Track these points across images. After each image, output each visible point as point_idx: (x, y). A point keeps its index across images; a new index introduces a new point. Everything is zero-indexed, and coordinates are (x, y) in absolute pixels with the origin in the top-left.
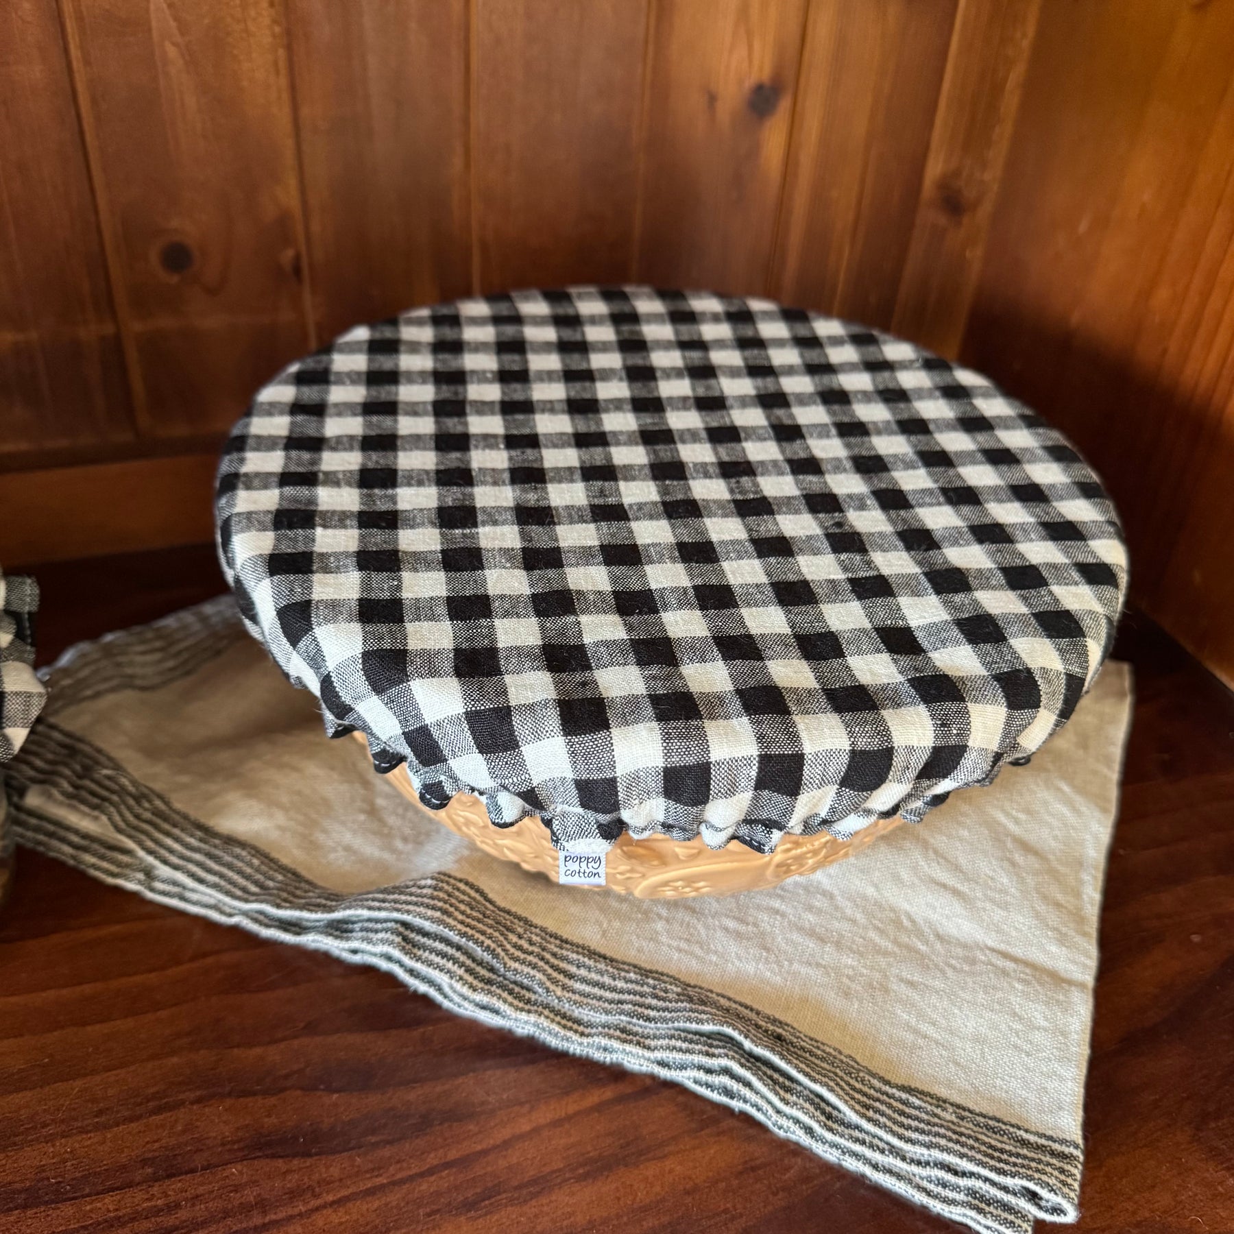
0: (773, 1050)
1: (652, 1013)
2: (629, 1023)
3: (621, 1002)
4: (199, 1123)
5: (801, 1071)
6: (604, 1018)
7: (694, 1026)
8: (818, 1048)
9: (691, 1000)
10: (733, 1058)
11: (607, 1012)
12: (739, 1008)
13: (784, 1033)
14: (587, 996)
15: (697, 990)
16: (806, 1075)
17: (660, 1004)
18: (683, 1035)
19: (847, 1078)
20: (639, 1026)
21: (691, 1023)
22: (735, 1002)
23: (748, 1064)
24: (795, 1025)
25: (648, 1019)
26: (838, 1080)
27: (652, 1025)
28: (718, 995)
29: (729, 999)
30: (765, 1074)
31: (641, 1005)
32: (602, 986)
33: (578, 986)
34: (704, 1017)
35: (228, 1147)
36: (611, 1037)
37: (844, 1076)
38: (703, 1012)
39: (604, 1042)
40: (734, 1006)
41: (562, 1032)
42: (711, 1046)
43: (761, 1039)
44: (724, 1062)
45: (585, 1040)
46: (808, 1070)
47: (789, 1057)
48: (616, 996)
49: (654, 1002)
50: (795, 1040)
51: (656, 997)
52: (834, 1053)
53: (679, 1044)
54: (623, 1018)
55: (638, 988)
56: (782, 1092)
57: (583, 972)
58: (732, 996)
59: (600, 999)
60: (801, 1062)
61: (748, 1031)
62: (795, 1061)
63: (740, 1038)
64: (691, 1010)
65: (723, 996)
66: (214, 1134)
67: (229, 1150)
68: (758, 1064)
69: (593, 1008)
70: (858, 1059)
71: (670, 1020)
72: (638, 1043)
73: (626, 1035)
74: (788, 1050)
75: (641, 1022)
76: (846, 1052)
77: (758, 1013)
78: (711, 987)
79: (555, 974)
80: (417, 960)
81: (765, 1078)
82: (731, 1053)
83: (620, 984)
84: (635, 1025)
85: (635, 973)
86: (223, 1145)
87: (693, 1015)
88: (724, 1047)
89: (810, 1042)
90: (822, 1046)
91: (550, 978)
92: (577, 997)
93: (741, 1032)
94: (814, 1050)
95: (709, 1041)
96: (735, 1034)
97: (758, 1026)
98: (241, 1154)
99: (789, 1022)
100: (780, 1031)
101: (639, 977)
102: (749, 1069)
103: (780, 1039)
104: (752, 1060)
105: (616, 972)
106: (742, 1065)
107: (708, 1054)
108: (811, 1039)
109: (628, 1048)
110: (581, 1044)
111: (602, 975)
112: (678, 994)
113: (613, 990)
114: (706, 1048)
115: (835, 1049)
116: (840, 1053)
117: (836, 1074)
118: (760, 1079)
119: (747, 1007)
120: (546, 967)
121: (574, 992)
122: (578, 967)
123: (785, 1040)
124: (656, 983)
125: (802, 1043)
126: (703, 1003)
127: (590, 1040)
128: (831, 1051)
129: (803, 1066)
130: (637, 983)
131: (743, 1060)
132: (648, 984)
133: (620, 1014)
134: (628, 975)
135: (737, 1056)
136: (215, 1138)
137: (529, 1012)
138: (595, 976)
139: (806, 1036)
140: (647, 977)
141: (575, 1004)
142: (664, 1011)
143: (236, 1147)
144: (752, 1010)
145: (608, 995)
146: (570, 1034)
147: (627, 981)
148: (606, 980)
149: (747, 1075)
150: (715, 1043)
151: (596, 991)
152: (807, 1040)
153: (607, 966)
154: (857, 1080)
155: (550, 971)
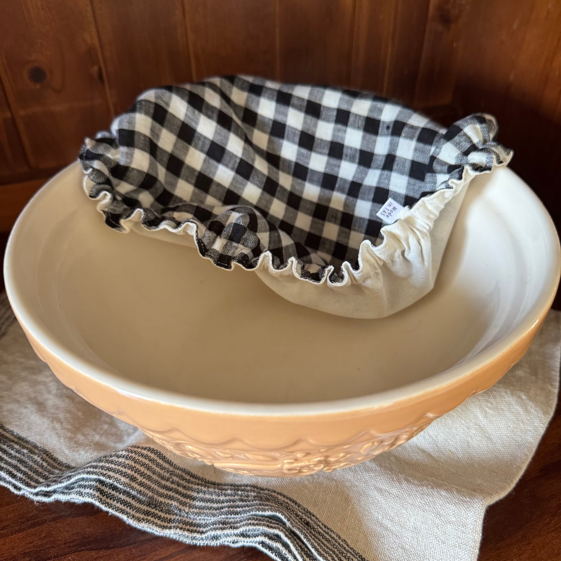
0: (301, 531)
1: (238, 510)
2: (227, 518)
3: (222, 508)
4: (53, 532)
5: (314, 547)
6: (213, 519)
7: (260, 513)
8: (328, 533)
9: (261, 499)
10: (282, 530)
11: (214, 515)
12: (289, 502)
13: (311, 522)
14: (204, 508)
15: (266, 492)
16: (317, 550)
17: (244, 503)
18: (255, 517)
19: (340, 556)
20: (232, 518)
21: (259, 511)
22: (287, 498)
23: (289, 536)
24: (318, 516)
25: (237, 513)
26: (334, 556)
27: (239, 516)
28: (278, 493)
29: (284, 496)
30: (298, 543)
31: (232, 507)
32: (212, 501)
33: (198, 504)
34: (267, 507)
35: (67, 545)
36: (215, 529)
37: (339, 554)
38: (267, 505)
39: (213, 533)
40: (286, 500)
41: (190, 535)
42: (271, 523)
43: (297, 523)
44: (276, 532)
45: (204, 536)
46: (318, 547)
47: (309, 537)
48: (220, 505)
49: (241, 503)
50: (316, 527)
51: (242, 500)
52: (336, 538)
53: (253, 522)
54: (223, 516)
55: (232, 498)
56: (305, 557)
57: (201, 495)
58: (286, 494)
59: (211, 508)
60: (316, 542)
61: (290, 517)
62: (312, 541)
63: (285, 520)
64: (260, 505)
65: (281, 494)
66: (61, 538)
67: (68, 547)
68: (295, 537)
69: (207, 515)
70: (349, 542)
71: (248, 511)
72: (231, 527)
73: (225, 524)
74: (311, 532)
75: (233, 516)
76: (343, 537)
77: (299, 506)
78: (275, 489)
79: (184, 500)
80: (109, 508)
81: (297, 546)
82: (281, 528)
83: (222, 498)
84: (230, 519)
85: (231, 490)
86: (65, 544)
87: (260, 507)
88: (278, 524)
89: (324, 529)
90: (330, 533)
91: (181, 503)
92: (197, 510)
93: (286, 517)
94: (325, 535)
95: (270, 520)
96: (283, 517)
97: (297, 515)
98: (74, 549)
99: (315, 514)
100: (309, 520)
101: (233, 492)
102: (289, 538)
103: (308, 525)
104: (292, 535)
105: (220, 491)
106: (286, 536)
107: (268, 526)
108: (325, 527)
109: (226, 532)
110: (202, 539)
111: (212, 495)
112: (255, 497)
113: (218, 502)
114: (268, 523)
115: (337, 535)
116: (340, 538)
117: (334, 552)
118: (295, 546)
119: (293, 502)
120: (179, 497)
121: (196, 508)
122: (198, 493)
123: (310, 526)
124: (243, 492)
125: (319, 529)
126: (268, 500)
127: (206, 535)
128: (335, 536)
129: (316, 544)
130: (231, 495)
131: (287, 533)
132: (238, 495)
133: (221, 515)
134: (227, 492)
135: (284, 530)
136: (61, 540)
137: (170, 528)
138: (208, 496)
139: (322, 524)
140: (238, 490)
141: (196, 514)
142: (245, 507)
143: (72, 545)
144: (296, 504)
145: (215, 505)
146: (195, 535)
147: (225, 495)
148: (214, 497)
149: (288, 542)
150: (273, 521)
151: (209, 504)
152: (323, 527)
153: (215, 489)
154: (345, 558)
155: (181, 498)
